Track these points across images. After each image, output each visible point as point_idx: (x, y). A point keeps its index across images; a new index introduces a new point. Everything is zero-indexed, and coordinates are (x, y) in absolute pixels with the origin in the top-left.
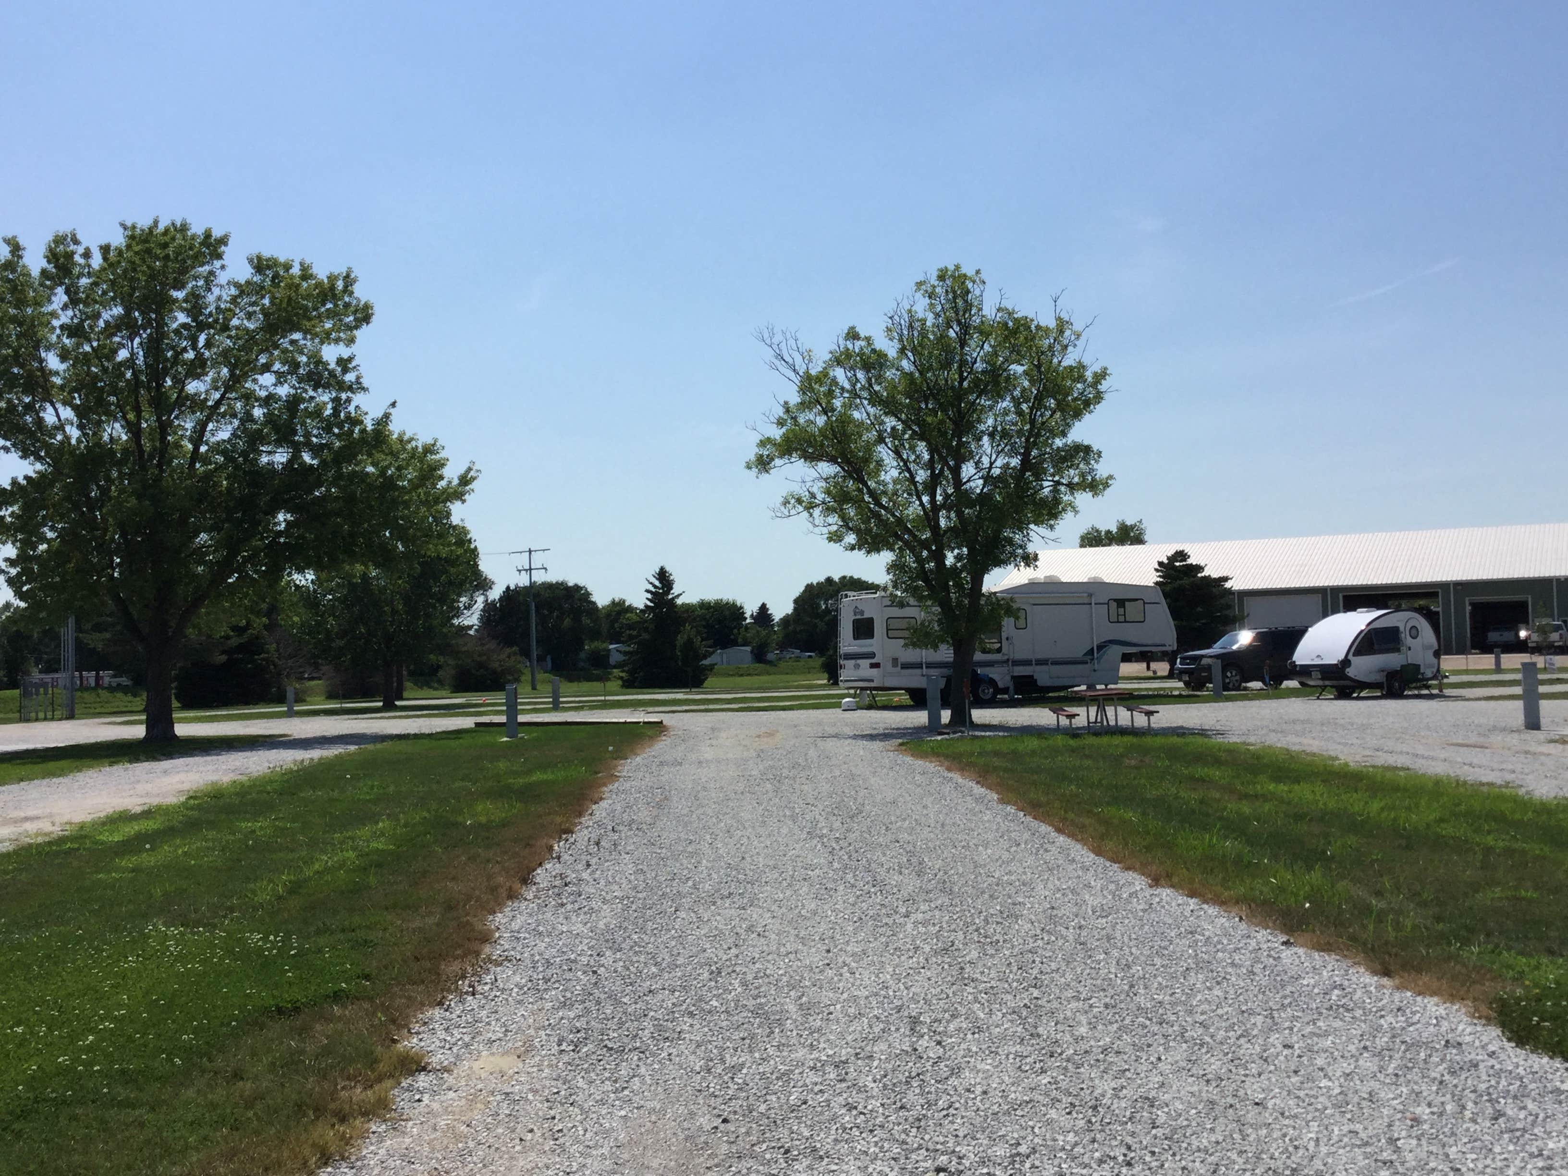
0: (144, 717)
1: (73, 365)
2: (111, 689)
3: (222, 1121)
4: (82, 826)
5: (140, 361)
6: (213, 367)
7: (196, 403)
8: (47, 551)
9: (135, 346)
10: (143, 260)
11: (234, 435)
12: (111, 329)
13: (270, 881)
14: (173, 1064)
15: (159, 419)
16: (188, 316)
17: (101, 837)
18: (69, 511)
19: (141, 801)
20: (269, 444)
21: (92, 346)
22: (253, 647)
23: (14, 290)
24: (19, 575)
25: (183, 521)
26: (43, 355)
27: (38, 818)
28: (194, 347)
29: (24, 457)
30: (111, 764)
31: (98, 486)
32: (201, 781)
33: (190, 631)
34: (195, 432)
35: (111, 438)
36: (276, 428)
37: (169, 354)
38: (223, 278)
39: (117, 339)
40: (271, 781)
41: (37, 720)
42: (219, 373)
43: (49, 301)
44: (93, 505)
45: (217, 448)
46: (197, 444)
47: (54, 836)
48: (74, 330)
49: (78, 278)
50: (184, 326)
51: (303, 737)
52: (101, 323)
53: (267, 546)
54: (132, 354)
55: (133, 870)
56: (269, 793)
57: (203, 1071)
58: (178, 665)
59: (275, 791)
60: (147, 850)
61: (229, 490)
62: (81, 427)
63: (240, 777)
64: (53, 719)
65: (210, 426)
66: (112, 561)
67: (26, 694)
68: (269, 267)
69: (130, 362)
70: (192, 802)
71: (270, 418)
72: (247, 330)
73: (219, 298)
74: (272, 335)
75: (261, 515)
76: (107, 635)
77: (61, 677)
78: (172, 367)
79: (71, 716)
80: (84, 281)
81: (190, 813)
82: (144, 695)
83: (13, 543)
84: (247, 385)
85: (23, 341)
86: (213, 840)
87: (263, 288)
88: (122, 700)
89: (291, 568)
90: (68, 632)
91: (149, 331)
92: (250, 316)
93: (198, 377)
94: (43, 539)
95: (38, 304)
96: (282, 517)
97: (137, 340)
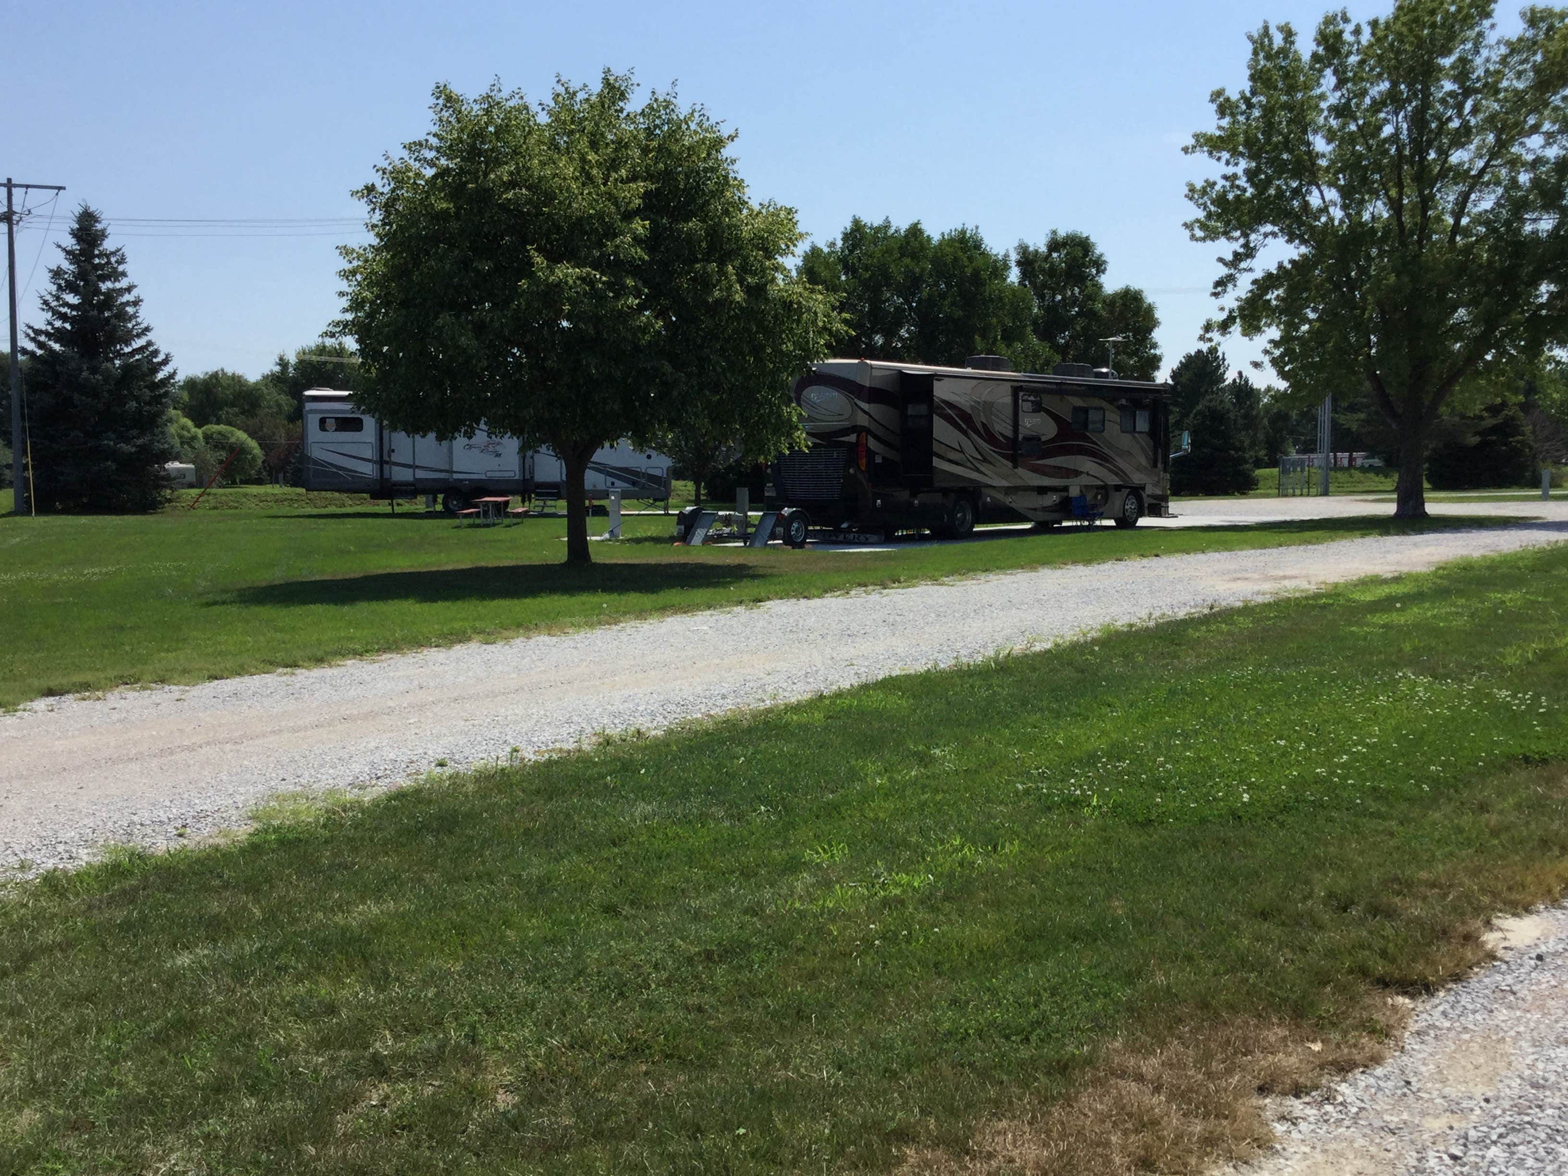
0: (1395, 496)
1: (1339, 146)
2: (1363, 470)
3: (1469, 842)
4: (1336, 585)
5: (1404, 136)
6: (1478, 134)
7: (1460, 174)
8: (1308, 332)
9: (1400, 119)
10: (1411, 30)
11: (1498, 204)
12: (1377, 106)
13: (1519, 647)
14: (1422, 789)
15: (1420, 193)
16: (1454, 82)
17: (1354, 596)
18: (1330, 291)
19: (1393, 568)
20: (1533, 211)
21: (1357, 125)
22: (1507, 428)
23: (1286, 76)
24: (1282, 356)
25: (1442, 296)
26: (1311, 138)
27: (1295, 577)
28: (1460, 115)
29: (1290, 241)
30: (1363, 536)
31: (1358, 266)
32: (1451, 555)
33: (1443, 409)
34: (1457, 204)
35: (1373, 217)
36: (1543, 194)
37: (1433, 126)
38: (1492, 37)
39: (1382, 115)
40: (1522, 558)
41: (1294, 495)
42: (1484, 140)
43: (1319, 85)
44: (1352, 285)
45: (1478, 220)
46: (1458, 216)
47: (1311, 593)
48: (1342, 111)
49: (1347, 56)
50: (1451, 94)
51: (1558, 520)
52: (1368, 101)
53: (1528, 320)
54: (1397, 129)
55: (1383, 626)
56: (1519, 568)
57: (1450, 800)
58: (1430, 446)
59: (1526, 567)
60: (1398, 610)
61: (1490, 262)
62: (1344, 207)
63: (1491, 553)
64: (1308, 495)
65: (1473, 196)
66: (1370, 340)
67: (1285, 472)
68: (1542, 19)
69: (1395, 138)
70: (1441, 572)
71: (1536, 183)
72: (1516, 91)
73: (1488, 60)
74: (1543, 94)
75: (1523, 286)
76: (1362, 416)
77: (1317, 458)
78: (1435, 139)
79: (1325, 493)
80: (1353, 59)
81: (1439, 581)
82: (1396, 477)
83: (1277, 326)
84: (1513, 150)
85: (1293, 127)
86: (1462, 606)
87: (1535, 43)
88: (1374, 480)
89: (1551, 342)
90: (1325, 413)
91: (1414, 104)
92: (1519, 75)
93: (1462, 145)
94: (1305, 320)
95: (1307, 87)
96: (1545, 289)
97: (1402, 114)
